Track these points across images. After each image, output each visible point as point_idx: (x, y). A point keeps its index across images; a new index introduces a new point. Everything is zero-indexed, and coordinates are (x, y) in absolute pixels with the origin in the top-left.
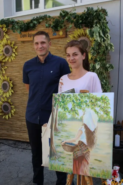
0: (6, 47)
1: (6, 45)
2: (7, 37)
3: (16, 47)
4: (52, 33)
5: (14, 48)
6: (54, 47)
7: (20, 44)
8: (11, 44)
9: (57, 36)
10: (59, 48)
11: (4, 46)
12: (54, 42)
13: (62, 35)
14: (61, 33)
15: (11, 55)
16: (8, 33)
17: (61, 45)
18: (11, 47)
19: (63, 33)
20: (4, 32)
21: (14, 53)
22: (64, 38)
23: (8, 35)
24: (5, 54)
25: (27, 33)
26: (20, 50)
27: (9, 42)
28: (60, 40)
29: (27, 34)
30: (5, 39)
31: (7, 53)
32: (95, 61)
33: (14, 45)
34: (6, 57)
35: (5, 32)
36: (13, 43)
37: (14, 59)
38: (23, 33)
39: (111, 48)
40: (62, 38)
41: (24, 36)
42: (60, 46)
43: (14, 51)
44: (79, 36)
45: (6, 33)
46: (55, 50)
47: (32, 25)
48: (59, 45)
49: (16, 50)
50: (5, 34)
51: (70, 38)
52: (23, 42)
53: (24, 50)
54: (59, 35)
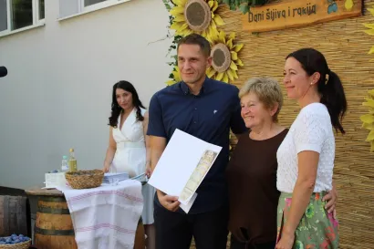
0: (216, 48)
1: (216, 43)
2: (219, 21)
3: (239, 47)
4: (327, 6)
5: (234, 49)
6: (332, 44)
7: (250, 40)
8: (227, 40)
9: (339, 13)
12: (332, 29)
13: (353, 9)
14: (349, 5)
15: (229, 68)
16: (223, 13)
17: (350, 38)
18: (229, 48)
19: (353, 4)
20: (211, 9)
21: (235, 62)
22: (357, 16)
23: (222, 18)
24: (215, 67)
25: (263, 10)
26: (249, 55)
27: (222, 35)
28: (348, 22)
29: (266, 12)
30: (214, 27)
31: (219, 64)
33: (234, 43)
34: (217, 74)
35: (214, 9)
36: (233, 36)
37: (237, 77)
38: (255, 11)
40: (351, 17)
41: (257, 18)
43: (235, 57)
45: (215, 13)
46: (336, 50)
48: (347, 38)
49: (239, 54)
50: (213, 15)
52: (257, 33)
53: (260, 54)
54: (344, 9)
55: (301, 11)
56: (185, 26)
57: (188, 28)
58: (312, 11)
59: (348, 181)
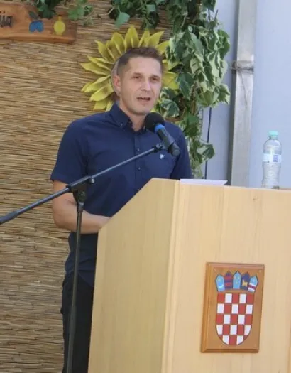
4: (29, 22)
6: (26, 69)
9: (45, 34)
10: (44, 74)
12: (27, 50)
13: (64, 34)
14: (59, 27)
17: (51, 67)
19: (67, 28)
28: (49, 47)
42: (47, 69)
48: (45, 66)
54: (53, 31)
59: (31, 244)
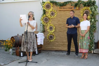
0: (52, 12)
3: (56, 12)
4: (74, 8)
7: (58, 11)
8: (54, 11)
11: (51, 12)
15: (54, 15)
17: (77, 13)
19: (78, 8)
22: (79, 10)
25: (62, 7)
26: (58, 14)
27: (54, 10)
30: (51, 9)
32: (91, 19)
34: (51, 16)
35: (52, 6)
37: (56, 17)
39: (98, 14)
40: (77, 10)
44: (85, 10)
47: (65, 4)
51: (81, 10)
52: (60, 11)
53: (60, 14)
55: (69, 8)
56: (45, 8)
57: (46, 8)
58: (71, 8)
